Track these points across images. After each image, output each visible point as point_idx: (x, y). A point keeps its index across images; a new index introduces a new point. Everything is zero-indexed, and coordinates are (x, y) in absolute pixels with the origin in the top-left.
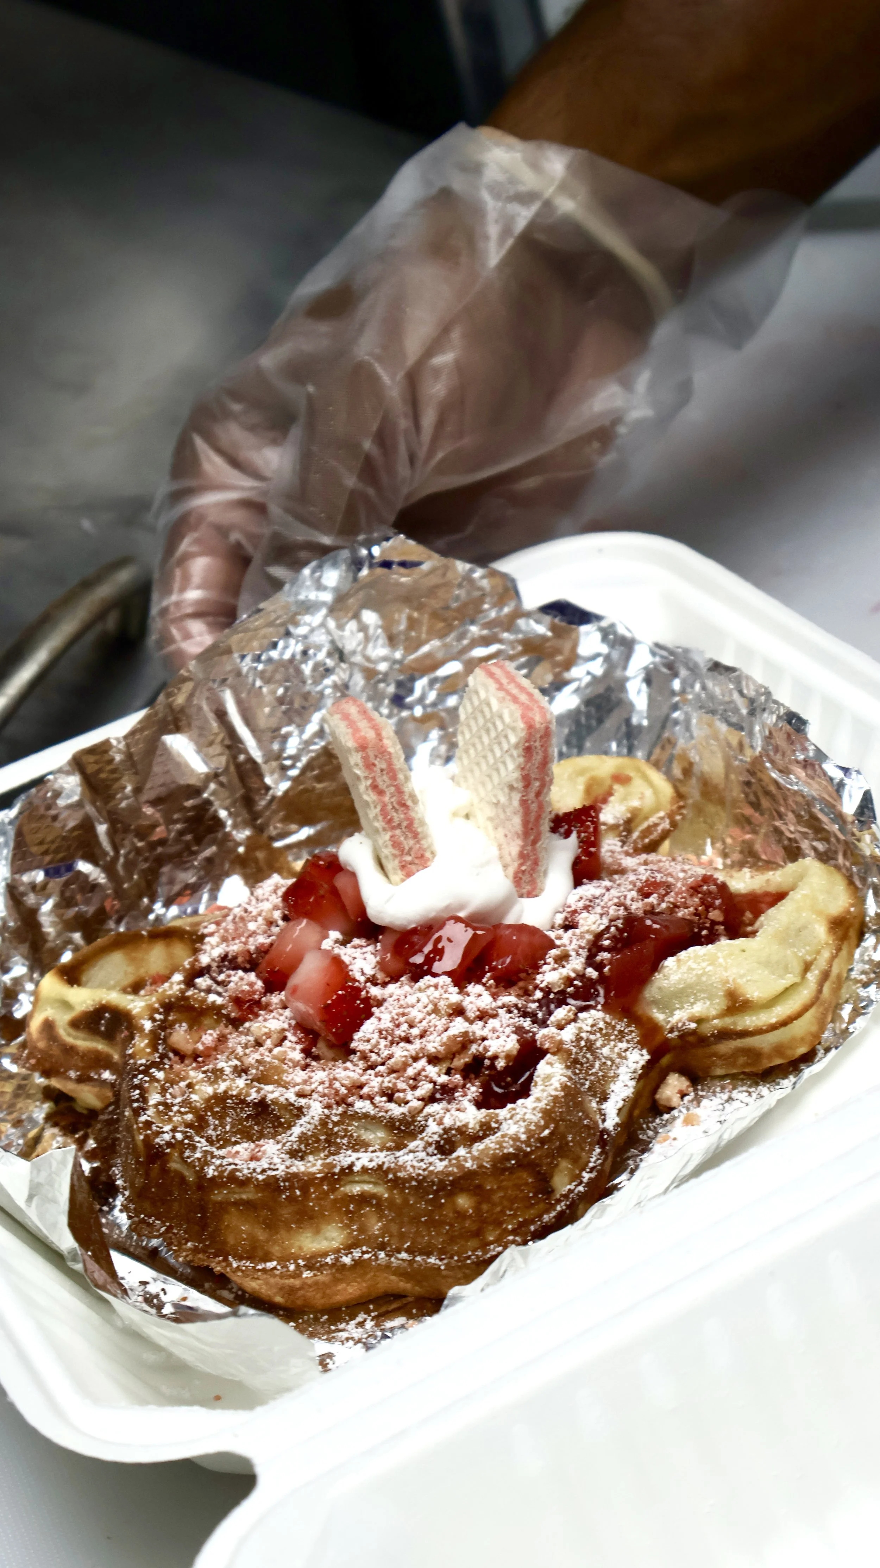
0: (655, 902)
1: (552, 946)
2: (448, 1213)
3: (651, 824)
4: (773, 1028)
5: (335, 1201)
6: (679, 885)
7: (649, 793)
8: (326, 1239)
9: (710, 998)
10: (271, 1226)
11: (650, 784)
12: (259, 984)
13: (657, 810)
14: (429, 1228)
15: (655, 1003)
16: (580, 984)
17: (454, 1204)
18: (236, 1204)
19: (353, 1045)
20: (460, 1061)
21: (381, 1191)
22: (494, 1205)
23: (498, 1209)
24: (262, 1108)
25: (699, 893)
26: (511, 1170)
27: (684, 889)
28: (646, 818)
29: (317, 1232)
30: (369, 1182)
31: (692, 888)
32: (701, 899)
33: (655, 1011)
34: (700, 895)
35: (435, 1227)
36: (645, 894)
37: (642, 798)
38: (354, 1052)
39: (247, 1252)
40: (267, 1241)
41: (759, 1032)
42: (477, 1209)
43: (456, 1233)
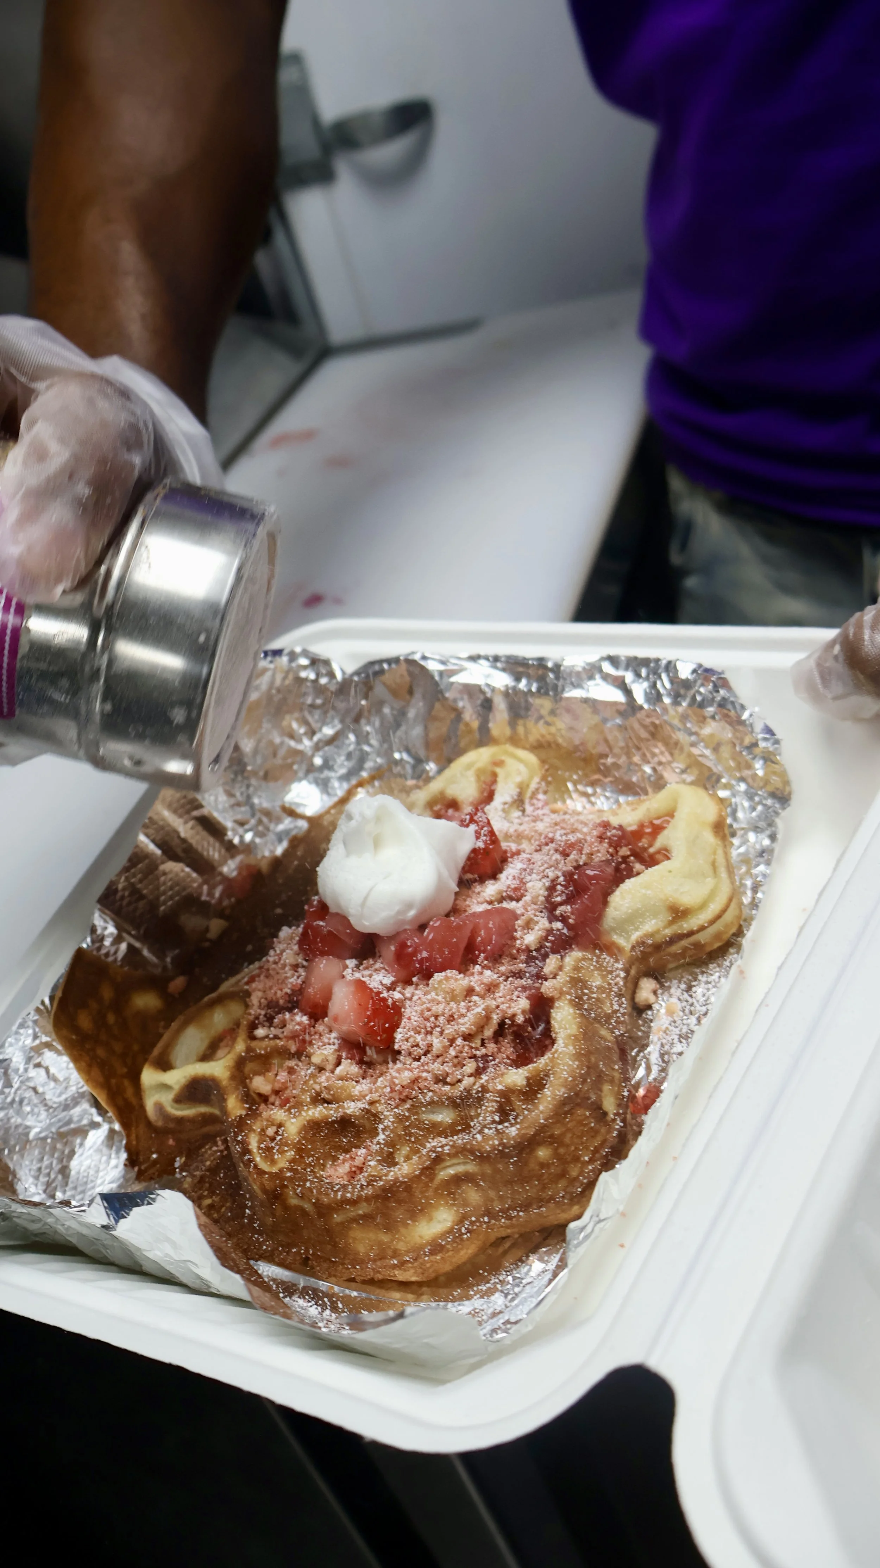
0: (576, 857)
1: (516, 917)
2: (533, 1165)
3: (534, 790)
4: (712, 922)
5: (437, 1189)
6: (588, 838)
7: (522, 768)
8: (439, 1222)
9: (655, 916)
10: (390, 1227)
11: (520, 760)
12: (305, 1019)
13: (531, 778)
14: (523, 1184)
15: (613, 929)
16: (553, 939)
17: (536, 1157)
18: (355, 1220)
19: (396, 1047)
20: (489, 1032)
21: (471, 1168)
22: (568, 1146)
23: (573, 1148)
24: (345, 1123)
25: (605, 839)
26: (569, 1112)
27: (593, 840)
28: (528, 786)
29: (431, 1219)
30: (458, 1164)
31: (598, 837)
32: (608, 843)
33: (615, 937)
34: (606, 841)
35: (527, 1182)
36: (565, 855)
37: (520, 773)
38: (399, 1052)
39: (378, 1255)
40: (392, 1241)
41: (702, 928)
42: (556, 1155)
43: (546, 1181)
